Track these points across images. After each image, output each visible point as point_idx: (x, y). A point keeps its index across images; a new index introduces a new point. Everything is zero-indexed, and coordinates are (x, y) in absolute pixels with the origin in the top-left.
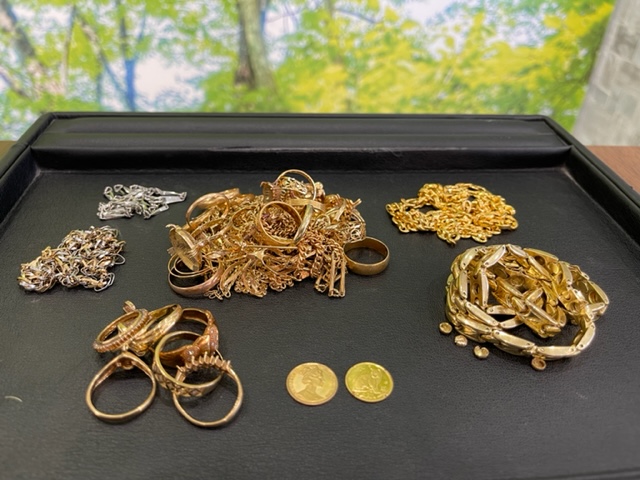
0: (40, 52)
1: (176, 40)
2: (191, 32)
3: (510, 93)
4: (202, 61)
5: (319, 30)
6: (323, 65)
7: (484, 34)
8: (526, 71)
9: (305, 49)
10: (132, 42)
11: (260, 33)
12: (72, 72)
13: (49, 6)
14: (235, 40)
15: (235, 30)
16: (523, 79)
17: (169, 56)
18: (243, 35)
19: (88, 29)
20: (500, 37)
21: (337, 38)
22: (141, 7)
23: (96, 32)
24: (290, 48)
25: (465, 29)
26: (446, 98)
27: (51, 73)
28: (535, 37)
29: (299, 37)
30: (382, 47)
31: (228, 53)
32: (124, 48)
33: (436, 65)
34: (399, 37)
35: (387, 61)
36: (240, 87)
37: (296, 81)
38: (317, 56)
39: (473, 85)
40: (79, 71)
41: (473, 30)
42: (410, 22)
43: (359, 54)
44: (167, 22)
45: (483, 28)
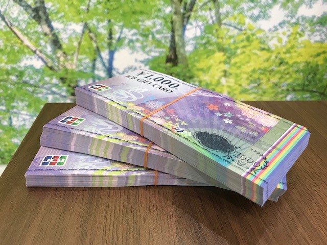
0: (64, 46)
1: (137, 40)
2: (146, 36)
3: (310, 66)
4: (150, 51)
5: (213, 35)
6: (214, 52)
7: (298, 36)
8: (318, 55)
9: (205, 44)
10: (114, 41)
11: (182, 36)
12: (80, 57)
13: (72, 23)
14: (168, 40)
15: (169, 35)
16: (317, 59)
17: (133, 49)
18: (173, 37)
19: (91, 35)
20: (306, 37)
21: (222, 38)
22: (121, 24)
23: (96, 36)
24: (197, 44)
25: (288, 33)
26: (276, 69)
27: (69, 57)
28: (324, 37)
29: (202, 38)
30: (245, 43)
31: (164, 47)
32: (110, 44)
33: (272, 52)
34: (254, 37)
35: (247, 50)
36: (169, 65)
37: (198, 61)
38: (210, 48)
39: (291, 62)
40: (84, 56)
41: (292, 34)
42: (260, 30)
43: (233, 47)
44: (134, 31)
45: (297, 33)
